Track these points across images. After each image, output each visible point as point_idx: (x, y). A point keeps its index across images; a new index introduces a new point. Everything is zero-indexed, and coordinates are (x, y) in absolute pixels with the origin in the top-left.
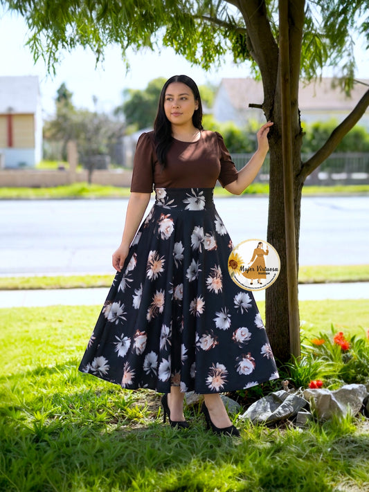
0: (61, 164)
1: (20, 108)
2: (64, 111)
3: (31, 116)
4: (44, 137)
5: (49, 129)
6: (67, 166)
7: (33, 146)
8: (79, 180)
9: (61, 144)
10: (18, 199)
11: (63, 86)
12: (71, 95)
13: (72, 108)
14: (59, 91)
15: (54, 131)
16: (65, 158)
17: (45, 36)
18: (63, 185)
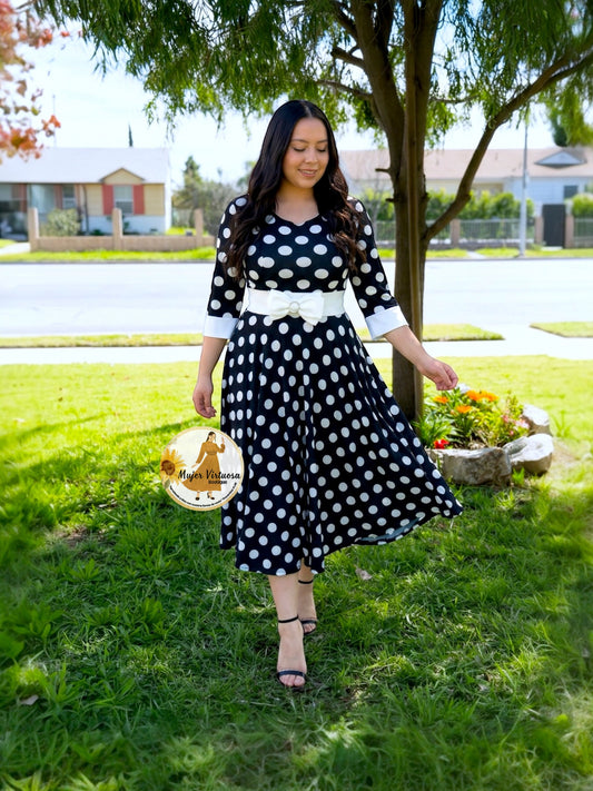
0: (189, 230)
1: (150, 178)
2: (192, 181)
3: (160, 186)
4: (173, 206)
5: (178, 198)
6: (194, 232)
7: (164, 214)
8: (205, 245)
9: (189, 212)
10: (150, 262)
11: (190, 158)
12: (198, 168)
13: (199, 180)
14: (187, 164)
15: (182, 200)
16: (192, 225)
17: (162, 102)
18: (191, 249)
